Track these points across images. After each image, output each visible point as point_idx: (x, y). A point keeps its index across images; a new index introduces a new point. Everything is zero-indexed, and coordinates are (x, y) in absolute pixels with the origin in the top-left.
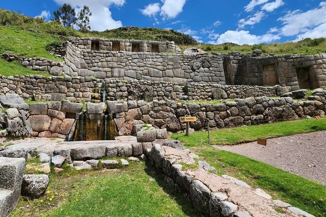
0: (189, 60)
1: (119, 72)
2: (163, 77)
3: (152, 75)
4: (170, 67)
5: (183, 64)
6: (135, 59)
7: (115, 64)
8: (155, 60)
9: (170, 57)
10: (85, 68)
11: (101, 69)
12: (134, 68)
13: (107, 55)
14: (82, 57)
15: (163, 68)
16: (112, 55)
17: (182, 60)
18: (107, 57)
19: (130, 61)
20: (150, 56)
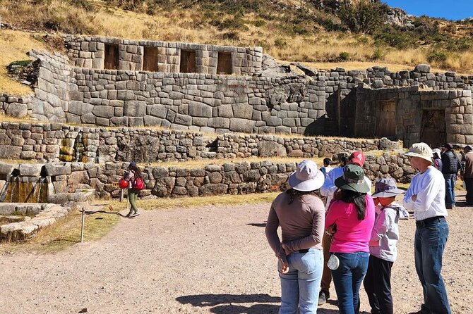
0: (266, 87)
1: (137, 107)
2: (213, 117)
3: (194, 114)
4: (228, 100)
5: (253, 95)
6: (168, 84)
7: (130, 94)
8: (204, 87)
9: (230, 83)
10: (77, 99)
11: (106, 101)
12: (164, 100)
13: (119, 77)
14: (74, 80)
15: (216, 102)
16: (127, 77)
17: (253, 88)
18: (117, 80)
19: (159, 89)
20: (195, 81)
